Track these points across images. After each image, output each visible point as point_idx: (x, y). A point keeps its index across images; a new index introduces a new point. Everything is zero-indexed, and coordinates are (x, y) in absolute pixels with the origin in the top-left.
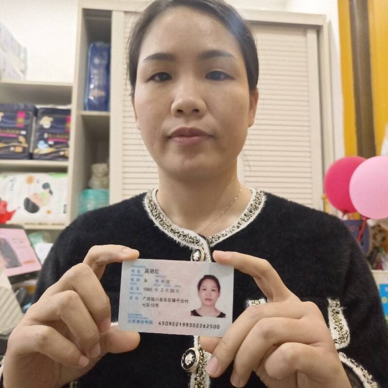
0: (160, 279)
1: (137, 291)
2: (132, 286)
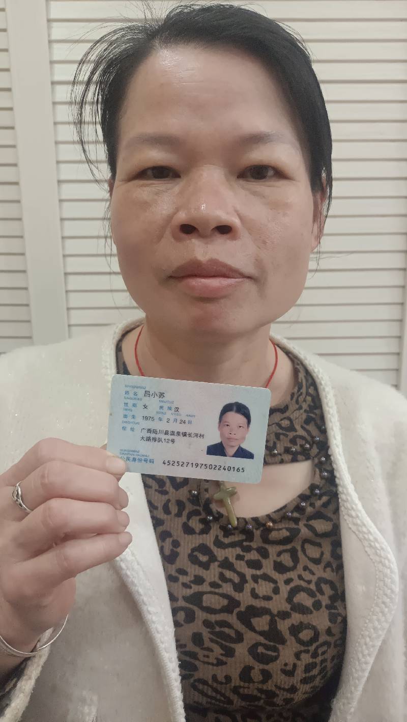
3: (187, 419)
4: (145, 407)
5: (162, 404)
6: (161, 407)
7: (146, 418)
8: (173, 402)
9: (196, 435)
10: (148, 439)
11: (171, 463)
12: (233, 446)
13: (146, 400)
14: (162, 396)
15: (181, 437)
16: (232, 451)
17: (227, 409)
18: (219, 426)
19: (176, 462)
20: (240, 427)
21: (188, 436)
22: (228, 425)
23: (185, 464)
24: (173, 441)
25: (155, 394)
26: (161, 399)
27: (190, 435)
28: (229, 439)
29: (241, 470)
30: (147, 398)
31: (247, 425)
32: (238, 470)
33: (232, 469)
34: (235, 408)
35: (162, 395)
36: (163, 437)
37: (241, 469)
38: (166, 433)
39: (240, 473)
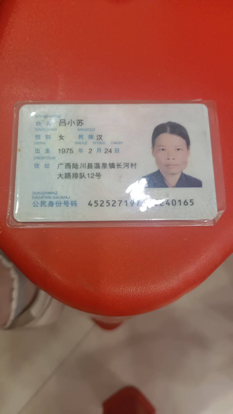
3: (113, 147)
4: (61, 137)
5: (81, 133)
6: (81, 136)
7: (63, 151)
8: (93, 130)
9: (127, 165)
10: (68, 176)
11: (99, 203)
12: (173, 174)
13: (62, 130)
14: (81, 124)
15: (108, 170)
16: (174, 180)
17: (159, 130)
18: (153, 152)
19: (105, 202)
20: (179, 149)
21: (116, 167)
22: (163, 149)
23: (118, 203)
24: (99, 175)
25: (71, 122)
26: (79, 127)
27: (119, 165)
28: (168, 165)
29: (190, 203)
30: (63, 128)
31: (186, 147)
32: (186, 203)
33: (178, 203)
34: (168, 129)
35: (80, 122)
36: (86, 171)
37: (188, 201)
38: (90, 166)
39: (189, 206)
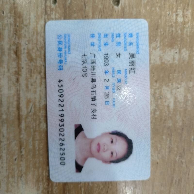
0: (122, 76)
1: (102, 44)
2: (110, 36)
